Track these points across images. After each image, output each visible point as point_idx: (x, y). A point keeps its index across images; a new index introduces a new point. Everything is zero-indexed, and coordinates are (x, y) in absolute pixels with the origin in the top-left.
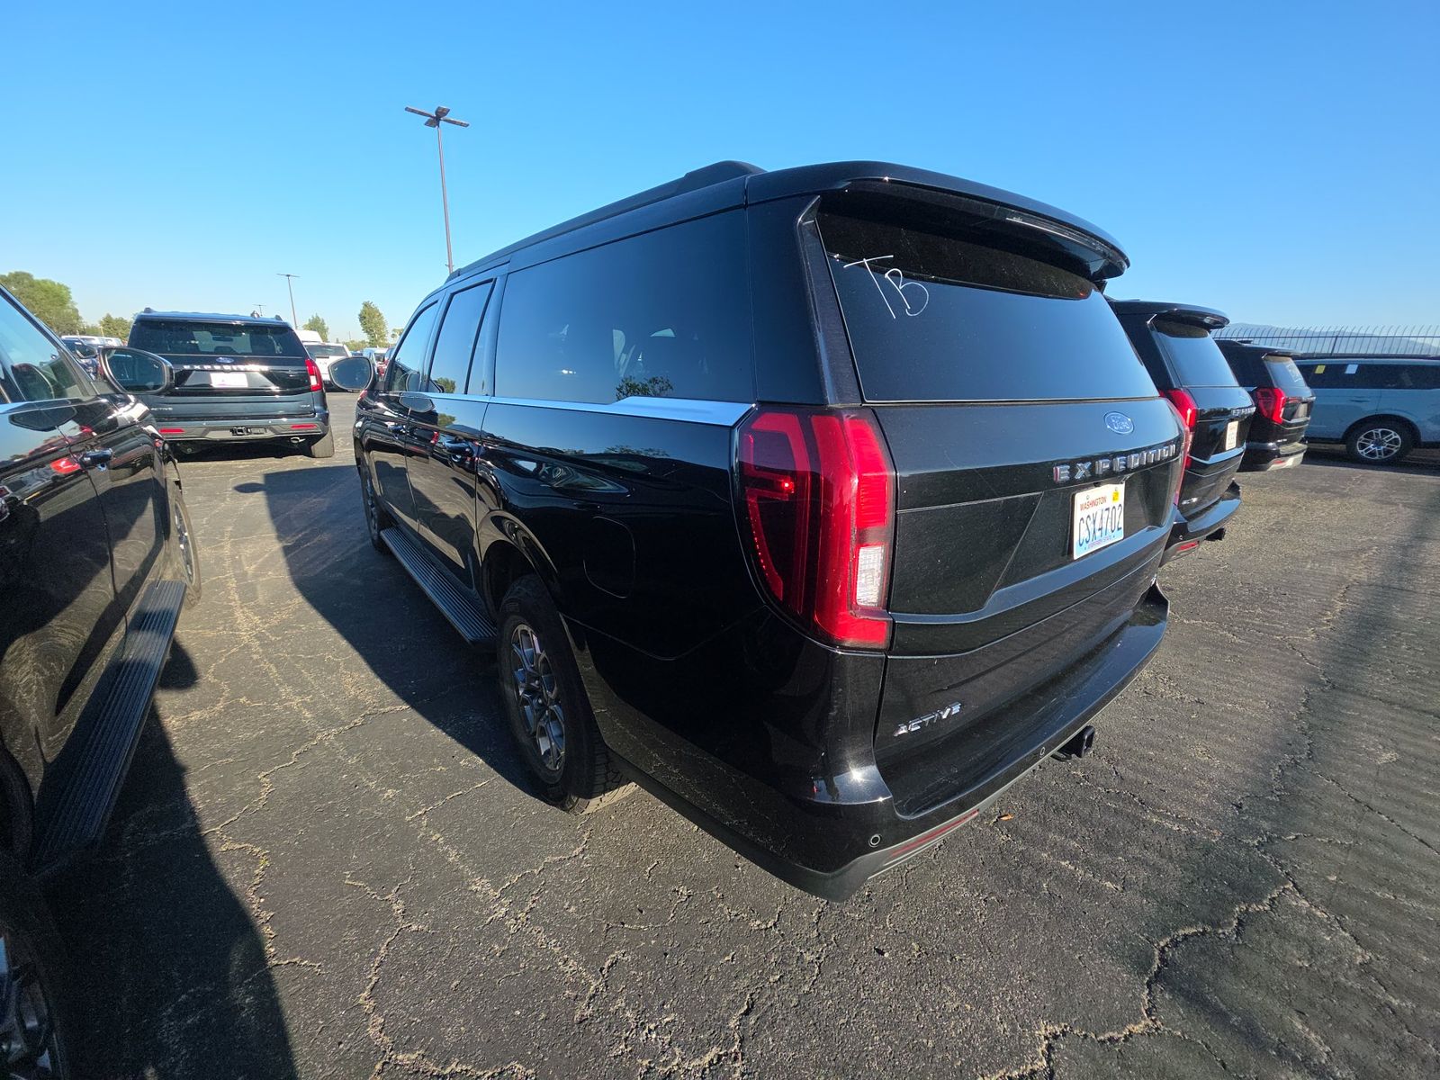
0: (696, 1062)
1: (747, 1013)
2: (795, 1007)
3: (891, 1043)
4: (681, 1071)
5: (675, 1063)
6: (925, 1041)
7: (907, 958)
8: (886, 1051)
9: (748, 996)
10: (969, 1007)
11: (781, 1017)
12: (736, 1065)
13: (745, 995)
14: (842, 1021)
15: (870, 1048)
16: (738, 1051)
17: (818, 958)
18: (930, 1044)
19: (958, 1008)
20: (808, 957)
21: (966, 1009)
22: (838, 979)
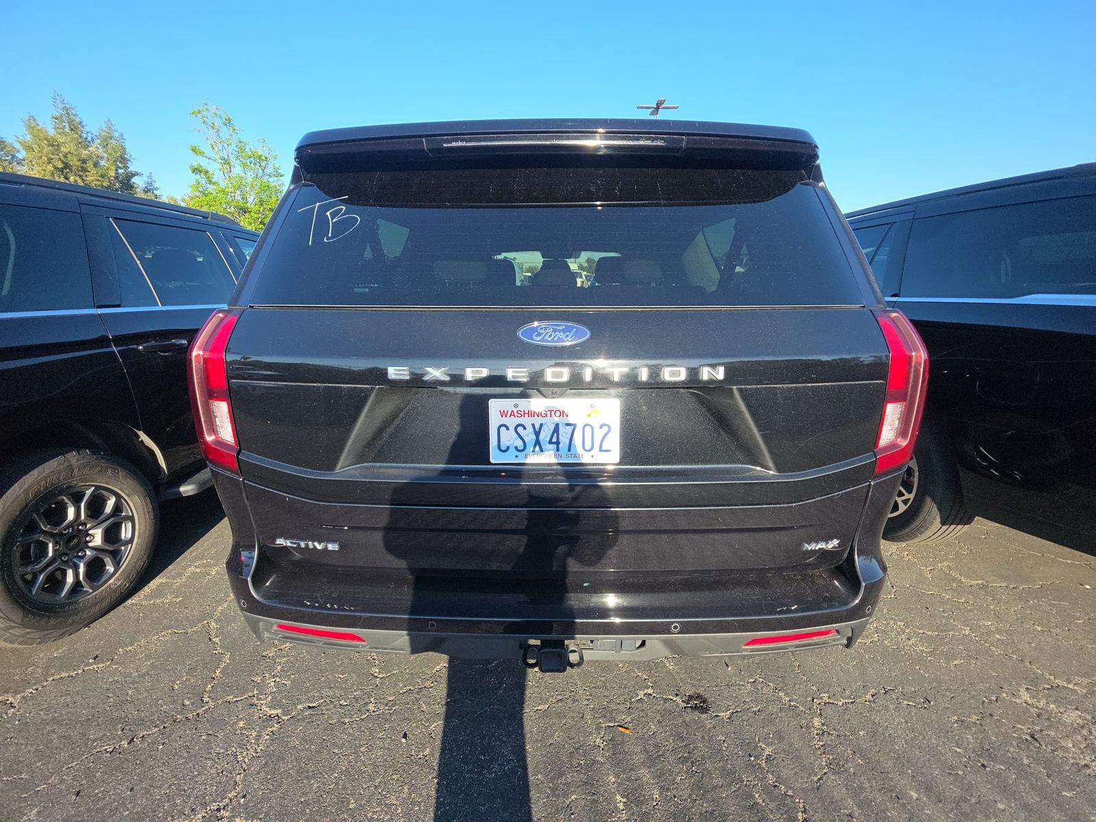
0: (267, 709)
1: (310, 707)
2: (330, 724)
3: (337, 784)
4: (259, 708)
5: (262, 702)
6: (352, 801)
7: (413, 753)
8: (329, 785)
9: (322, 701)
10: (399, 811)
11: (319, 723)
12: (276, 725)
13: (322, 699)
14: (336, 751)
15: (326, 776)
16: (285, 721)
17: (374, 711)
18: (352, 806)
19: (394, 805)
20: (371, 707)
21: (396, 810)
22: (366, 731)
